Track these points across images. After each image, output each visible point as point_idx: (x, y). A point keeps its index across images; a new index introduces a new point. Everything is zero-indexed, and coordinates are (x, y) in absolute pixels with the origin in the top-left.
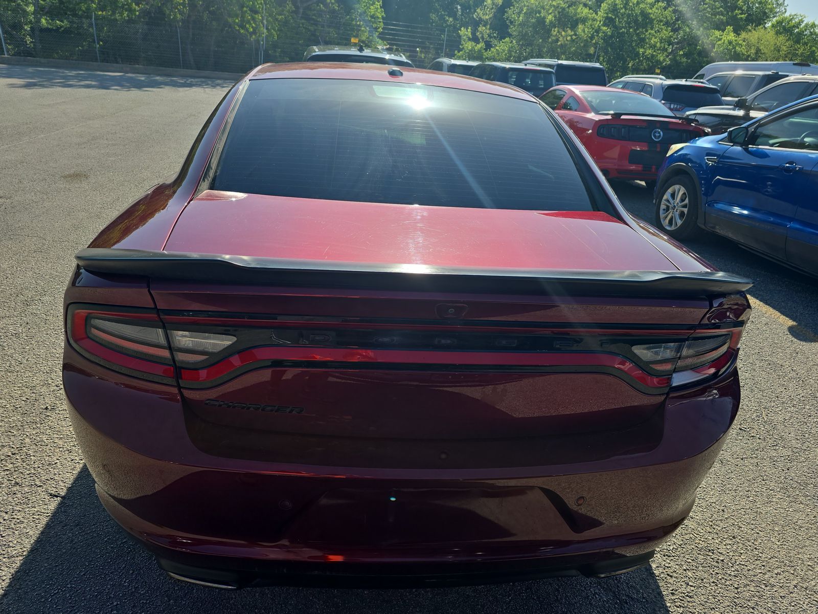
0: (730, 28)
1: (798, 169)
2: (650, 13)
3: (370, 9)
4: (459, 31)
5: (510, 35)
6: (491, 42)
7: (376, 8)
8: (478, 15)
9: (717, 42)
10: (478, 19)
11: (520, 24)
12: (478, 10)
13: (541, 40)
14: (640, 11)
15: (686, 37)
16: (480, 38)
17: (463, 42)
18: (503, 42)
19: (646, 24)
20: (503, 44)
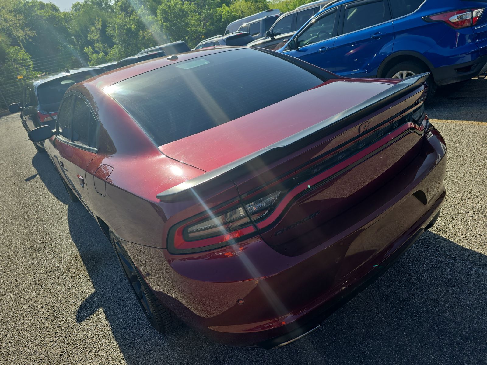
0: (224, 5)
1: (327, 49)
2: (184, 9)
3: (19, 55)
4: (84, 50)
5: (115, 44)
6: (106, 50)
7: (22, 54)
8: (90, 38)
9: (222, 13)
10: (91, 40)
11: (118, 36)
12: (89, 35)
13: (135, 40)
14: (178, 9)
15: (207, 16)
16: (98, 51)
17: (90, 56)
18: (113, 48)
19: (185, 15)
20: (114, 49)
